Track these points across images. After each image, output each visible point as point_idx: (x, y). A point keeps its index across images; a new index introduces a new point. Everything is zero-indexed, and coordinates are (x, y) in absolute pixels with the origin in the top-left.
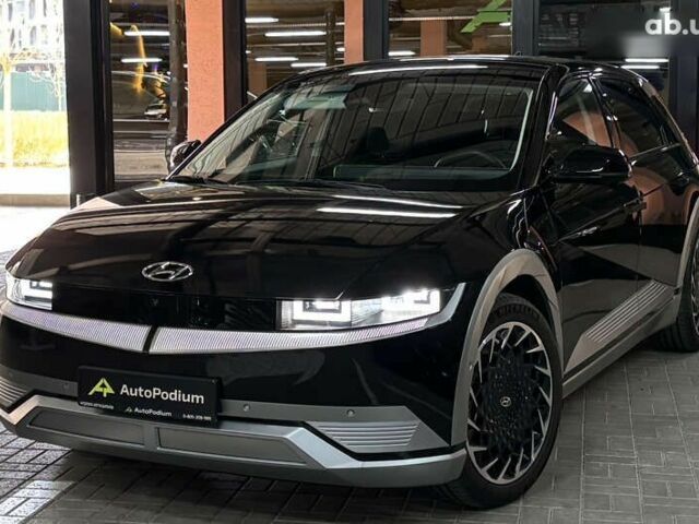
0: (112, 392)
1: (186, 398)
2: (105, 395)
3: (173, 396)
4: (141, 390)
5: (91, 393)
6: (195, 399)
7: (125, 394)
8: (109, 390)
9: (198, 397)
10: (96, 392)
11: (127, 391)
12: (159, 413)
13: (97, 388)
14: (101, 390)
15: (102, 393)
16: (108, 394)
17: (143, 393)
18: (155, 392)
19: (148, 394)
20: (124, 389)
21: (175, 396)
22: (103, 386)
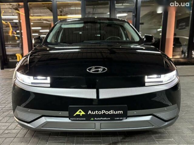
0: (84, 114)
1: (116, 112)
2: (81, 115)
3: (110, 112)
4: (97, 112)
5: (75, 115)
6: (119, 112)
7: (90, 114)
8: (83, 113)
9: (120, 112)
10: (77, 115)
11: (91, 113)
12: (105, 119)
13: (78, 113)
14: (79, 113)
15: (80, 114)
16: (82, 114)
17: (98, 113)
18: (103, 112)
19: (100, 113)
20: (90, 112)
21: (112, 112)
22: (80, 112)
